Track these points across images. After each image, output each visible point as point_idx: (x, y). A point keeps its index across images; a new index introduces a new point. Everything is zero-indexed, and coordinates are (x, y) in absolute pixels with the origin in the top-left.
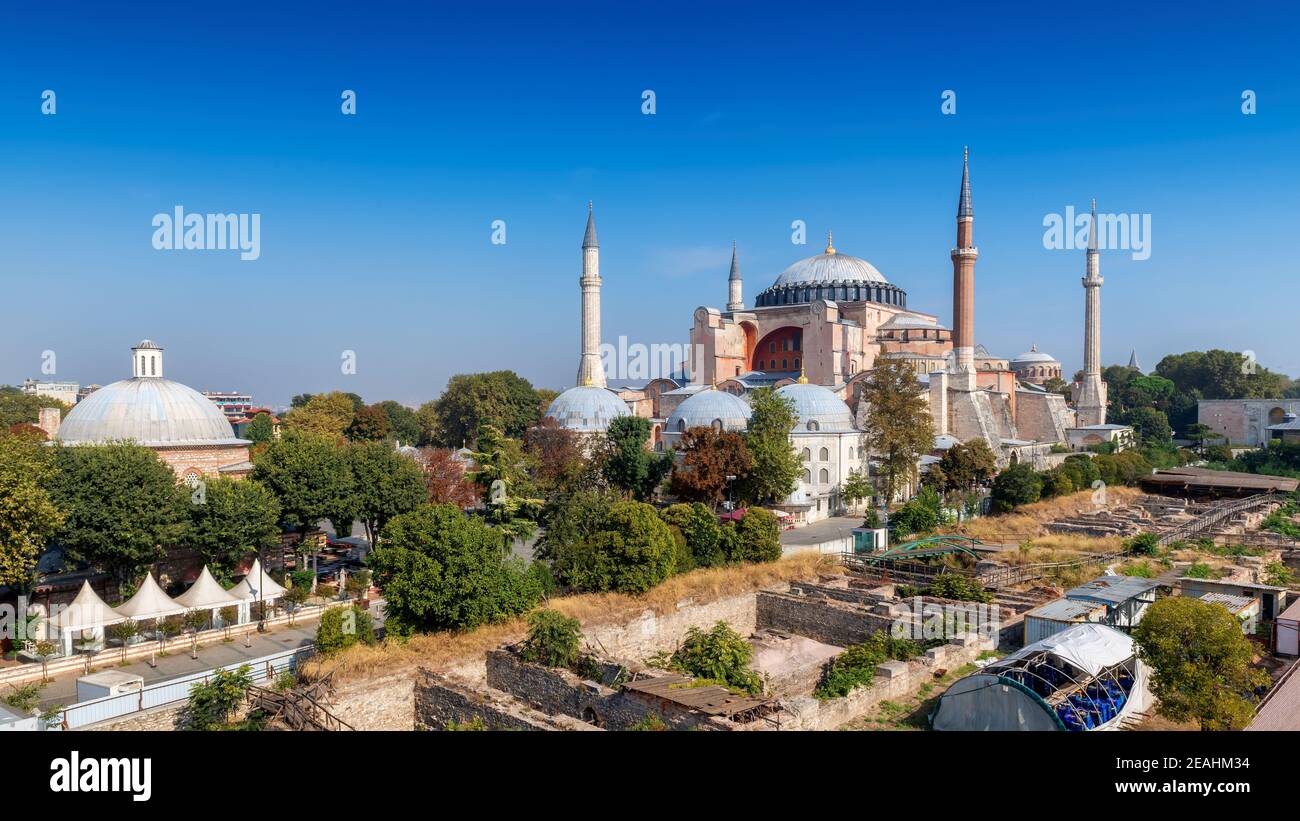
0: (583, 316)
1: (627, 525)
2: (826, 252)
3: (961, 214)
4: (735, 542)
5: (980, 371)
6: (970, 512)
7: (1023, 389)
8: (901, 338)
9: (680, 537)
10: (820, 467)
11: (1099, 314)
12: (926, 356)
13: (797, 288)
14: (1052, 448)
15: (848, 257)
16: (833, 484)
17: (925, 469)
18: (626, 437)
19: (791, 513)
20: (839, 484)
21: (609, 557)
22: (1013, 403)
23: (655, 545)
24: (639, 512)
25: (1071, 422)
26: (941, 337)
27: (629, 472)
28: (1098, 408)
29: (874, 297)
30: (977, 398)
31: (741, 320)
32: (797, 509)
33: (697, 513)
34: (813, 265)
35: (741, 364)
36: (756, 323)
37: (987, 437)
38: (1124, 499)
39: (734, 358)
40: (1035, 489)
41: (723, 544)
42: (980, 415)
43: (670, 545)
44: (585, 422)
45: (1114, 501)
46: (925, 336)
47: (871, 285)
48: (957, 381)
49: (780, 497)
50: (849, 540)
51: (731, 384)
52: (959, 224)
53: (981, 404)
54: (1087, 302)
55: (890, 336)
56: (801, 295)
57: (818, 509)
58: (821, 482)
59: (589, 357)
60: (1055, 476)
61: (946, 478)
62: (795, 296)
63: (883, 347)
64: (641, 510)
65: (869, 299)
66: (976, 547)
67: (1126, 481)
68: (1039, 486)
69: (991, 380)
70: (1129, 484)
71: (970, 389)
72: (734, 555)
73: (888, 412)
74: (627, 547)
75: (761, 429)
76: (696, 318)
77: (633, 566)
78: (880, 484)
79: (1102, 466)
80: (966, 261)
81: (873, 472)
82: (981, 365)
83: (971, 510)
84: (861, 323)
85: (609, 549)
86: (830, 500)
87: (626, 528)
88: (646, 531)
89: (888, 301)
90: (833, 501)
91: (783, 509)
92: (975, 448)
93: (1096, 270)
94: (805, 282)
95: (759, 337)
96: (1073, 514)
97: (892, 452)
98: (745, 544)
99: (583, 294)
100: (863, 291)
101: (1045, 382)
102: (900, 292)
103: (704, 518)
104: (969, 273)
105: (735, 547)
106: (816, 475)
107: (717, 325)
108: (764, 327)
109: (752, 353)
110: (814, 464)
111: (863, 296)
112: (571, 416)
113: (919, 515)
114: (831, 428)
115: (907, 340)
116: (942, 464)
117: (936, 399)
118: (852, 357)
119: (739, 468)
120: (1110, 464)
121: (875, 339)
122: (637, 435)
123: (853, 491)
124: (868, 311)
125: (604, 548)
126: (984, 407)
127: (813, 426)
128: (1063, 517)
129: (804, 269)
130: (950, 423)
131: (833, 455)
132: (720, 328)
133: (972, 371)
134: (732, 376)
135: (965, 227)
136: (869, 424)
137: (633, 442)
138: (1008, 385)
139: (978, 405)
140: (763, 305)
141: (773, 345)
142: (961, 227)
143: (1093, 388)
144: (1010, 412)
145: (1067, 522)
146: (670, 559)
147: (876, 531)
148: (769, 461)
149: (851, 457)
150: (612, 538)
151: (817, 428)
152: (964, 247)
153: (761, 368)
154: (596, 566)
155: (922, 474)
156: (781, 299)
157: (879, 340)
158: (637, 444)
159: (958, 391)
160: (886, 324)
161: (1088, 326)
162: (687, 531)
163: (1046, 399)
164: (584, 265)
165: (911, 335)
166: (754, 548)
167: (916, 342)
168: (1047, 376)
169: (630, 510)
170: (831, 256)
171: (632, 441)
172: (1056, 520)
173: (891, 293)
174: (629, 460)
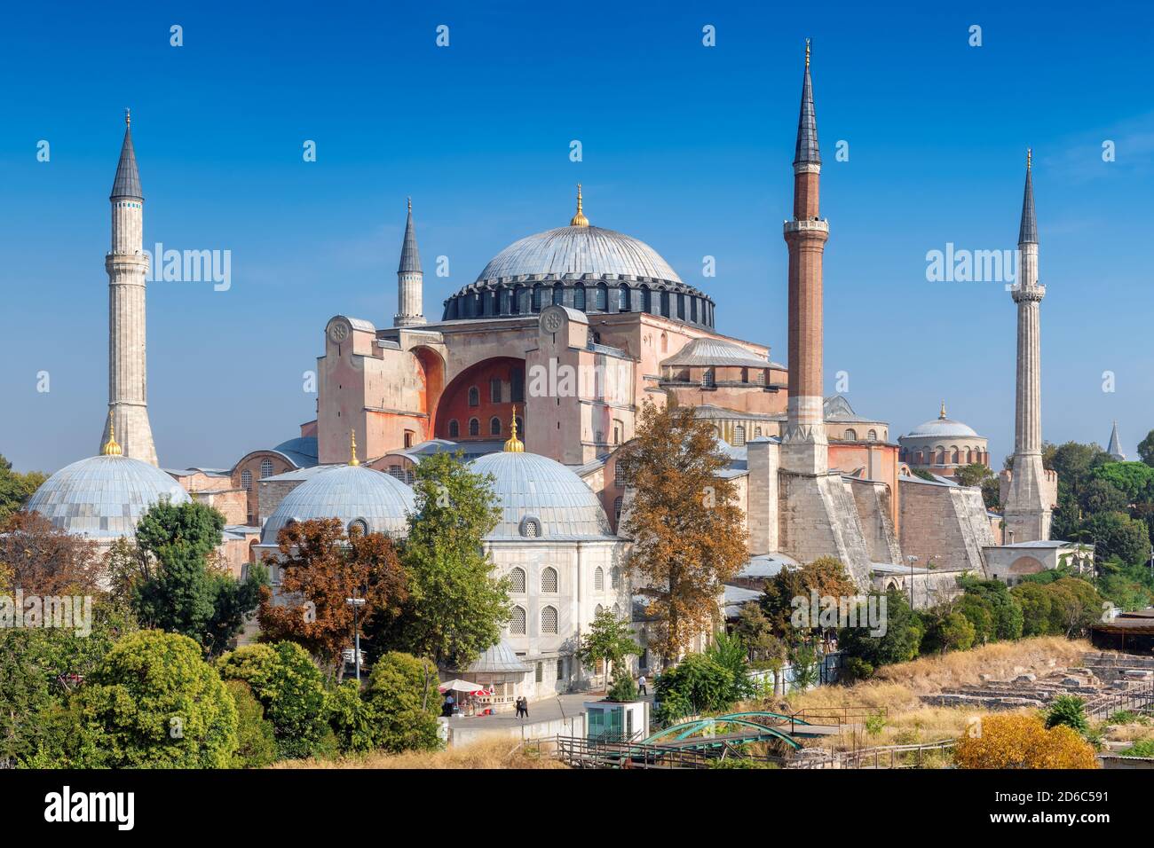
0: (112, 330)
1: (142, 673)
2: (573, 223)
3: (800, 159)
4: (360, 716)
5: (834, 444)
6: (802, 679)
7: (914, 478)
8: (703, 382)
9: (251, 704)
10: (542, 605)
11: (1038, 348)
12: (746, 415)
13: (517, 287)
14: (957, 579)
15: (610, 233)
16: (566, 634)
17: (734, 611)
18: (172, 541)
19: (486, 686)
20: (578, 634)
21: (107, 732)
22: (895, 501)
23: (194, 710)
24: (165, 649)
25: (994, 537)
26: (772, 382)
27: (179, 607)
28: (1037, 513)
29: (656, 307)
30: (829, 486)
31: (414, 344)
32: (499, 678)
33: (285, 660)
34: (547, 245)
35: (414, 424)
36: (442, 350)
37: (845, 557)
38: (1063, 657)
39: (401, 414)
40: (909, 637)
41: (335, 722)
42: (833, 516)
43: (225, 712)
44: (104, 523)
45: (1045, 662)
46: (745, 380)
47: (651, 286)
48: (796, 456)
49: (464, 657)
50: (578, 722)
51: (395, 461)
52: (798, 176)
53: (836, 497)
54: (1020, 328)
55: (684, 379)
56: (525, 300)
57: (539, 679)
58: (545, 630)
59: (124, 410)
60: (944, 615)
61: (769, 627)
62: (514, 300)
63: (670, 395)
64: (169, 645)
65: (647, 309)
66: (798, 729)
67: (1065, 627)
68: (917, 631)
69: (857, 459)
70: (1073, 635)
71: (816, 472)
72: (356, 739)
73: (664, 503)
74: (141, 713)
75: (433, 530)
76: (328, 336)
77: (153, 750)
78: (652, 635)
79: (1026, 601)
80: (810, 244)
81: (639, 614)
82: (840, 432)
83: (804, 673)
84: (631, 352)
85: (108, 718)
86: (560, 663)
87: (140, 679)
88: (178, 683)
89: (681, 315)
90: (565, 665)
91: (472, 678)
92: (822, 575)
93: (1034, 273)
94: (532, 277)
95: (448, 375)
96: (974, 680)
97: (672, 579)
98: (377, 720)
99: (112, 287)
100: (637, 295)
101: (957, 471)
102: (704, 300)
103: (297, 670)
104: (815, 265)
105: (358, 726)
106: (536, 619)
107: (369, 352)
108: (456, 358)
109: (435, 406)
110: (532, 598)
111: (637, 305)
112: (75, 511)
113: (705, 677)
114: (562, 533)
115: (713, 386)
116: (763, 602)
117: (759, 489)
118: (613, 414)
119: (384, 597)
120: (1039, 597)
121: (656, 383)
122: (194, 538)
123: (601, 646)
124: (644, 331)
125: (100, 717)
126: (842, 504)
127: (529, 529)
128: (956, 686)
129: (532, 253)
130: (784, 531)
131: (566, 579)
132: (374, 356)
133: (820, 439)
134: (398, 446)
135: (806, 184)
136: (634, 527)
137: (186, 551)
138: (887, 471)
139: (829, 501)
140: (456, 317)
141: (474, 392)
142: (801, 181)
143: (1030, 478)
144: (889, 516)
145: (962, 693)
146: (225, 739)
147: (628, 707)
148: (446, 589)
149: (599, 585)
150: (113, 697)
151: (538, 532)
152: (804, 218)
153: (453, 435)
154: (83, 749)
155: (729, 620)
156: (488, 306)
157: (664, 384)
158: (193, 555)
159: (797, 475)
160: (676, 357)
161: (1022, 369)
162: (265, 692)
163: (950, 496)
164: (114, 232)
165: (720, 376)
166: (395, 727)
167: (729, 390)
168: (964, 463)
169: (148, 647)
170: (581, 232)
171: (184, 548)
172: (944, 690)
173: (687, 300)
174: (178, 584)
